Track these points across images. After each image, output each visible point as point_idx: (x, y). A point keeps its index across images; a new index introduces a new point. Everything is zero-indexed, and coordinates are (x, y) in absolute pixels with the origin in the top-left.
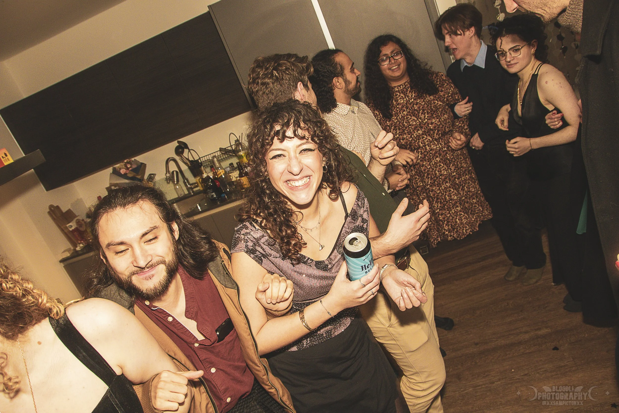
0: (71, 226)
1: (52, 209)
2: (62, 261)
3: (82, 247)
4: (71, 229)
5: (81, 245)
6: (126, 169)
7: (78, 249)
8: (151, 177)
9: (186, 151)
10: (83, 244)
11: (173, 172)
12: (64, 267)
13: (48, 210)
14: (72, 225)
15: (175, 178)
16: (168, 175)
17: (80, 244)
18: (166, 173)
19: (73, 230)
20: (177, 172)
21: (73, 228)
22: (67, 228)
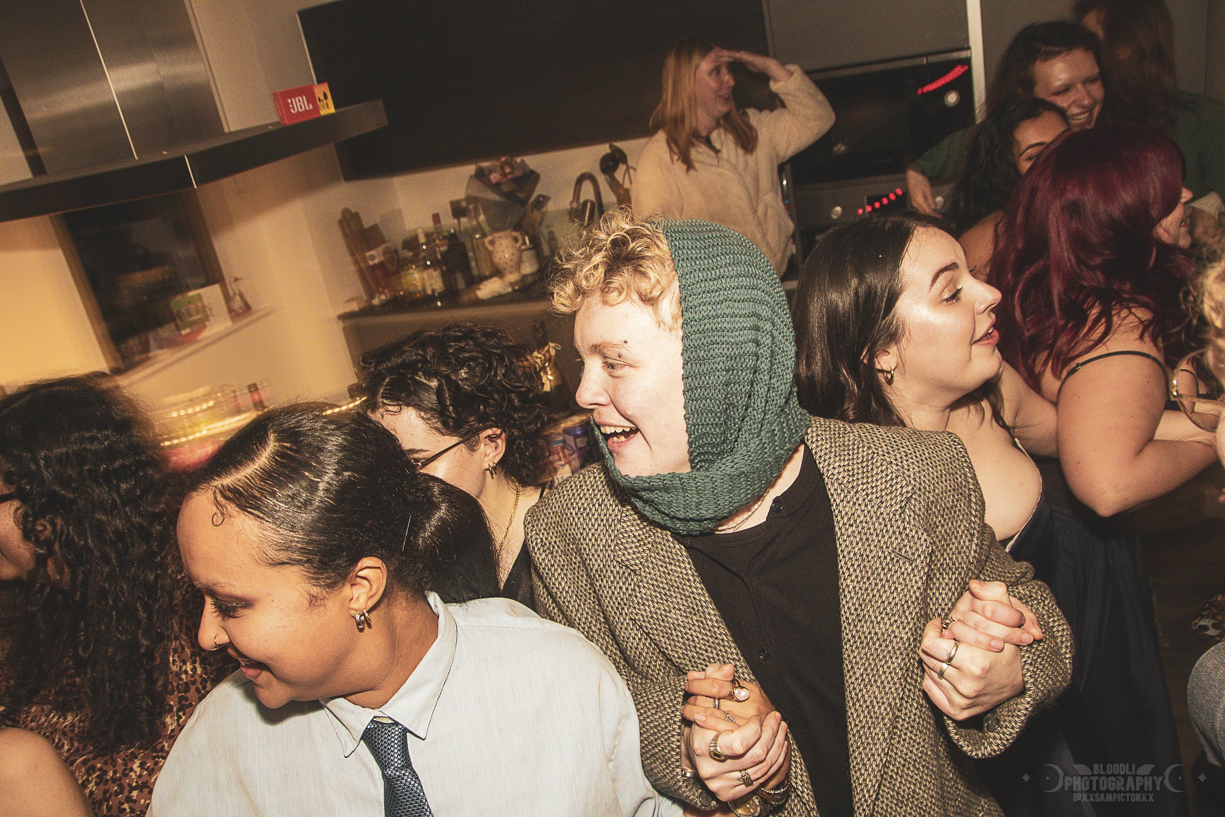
0: (373, 258)
1: (348, 216)
2: (343, 317)
3: (384, 300)
4: (371, 263)
5: (383, 297)
6: (501, 175)
7: (376, 302)
8: (541, 202)
9: (622, 168)
10: (386, 296)
11: (585, 203)
12: (344, 329)
13: (339, 217)
14: (376, 256)
15: (587, 214)
16: (575, 205)
17: (381, 293)
18: (572, 202)
19: (375, 265)
20: (592, 203)
21: (376, 261)
22: (365, 260)
